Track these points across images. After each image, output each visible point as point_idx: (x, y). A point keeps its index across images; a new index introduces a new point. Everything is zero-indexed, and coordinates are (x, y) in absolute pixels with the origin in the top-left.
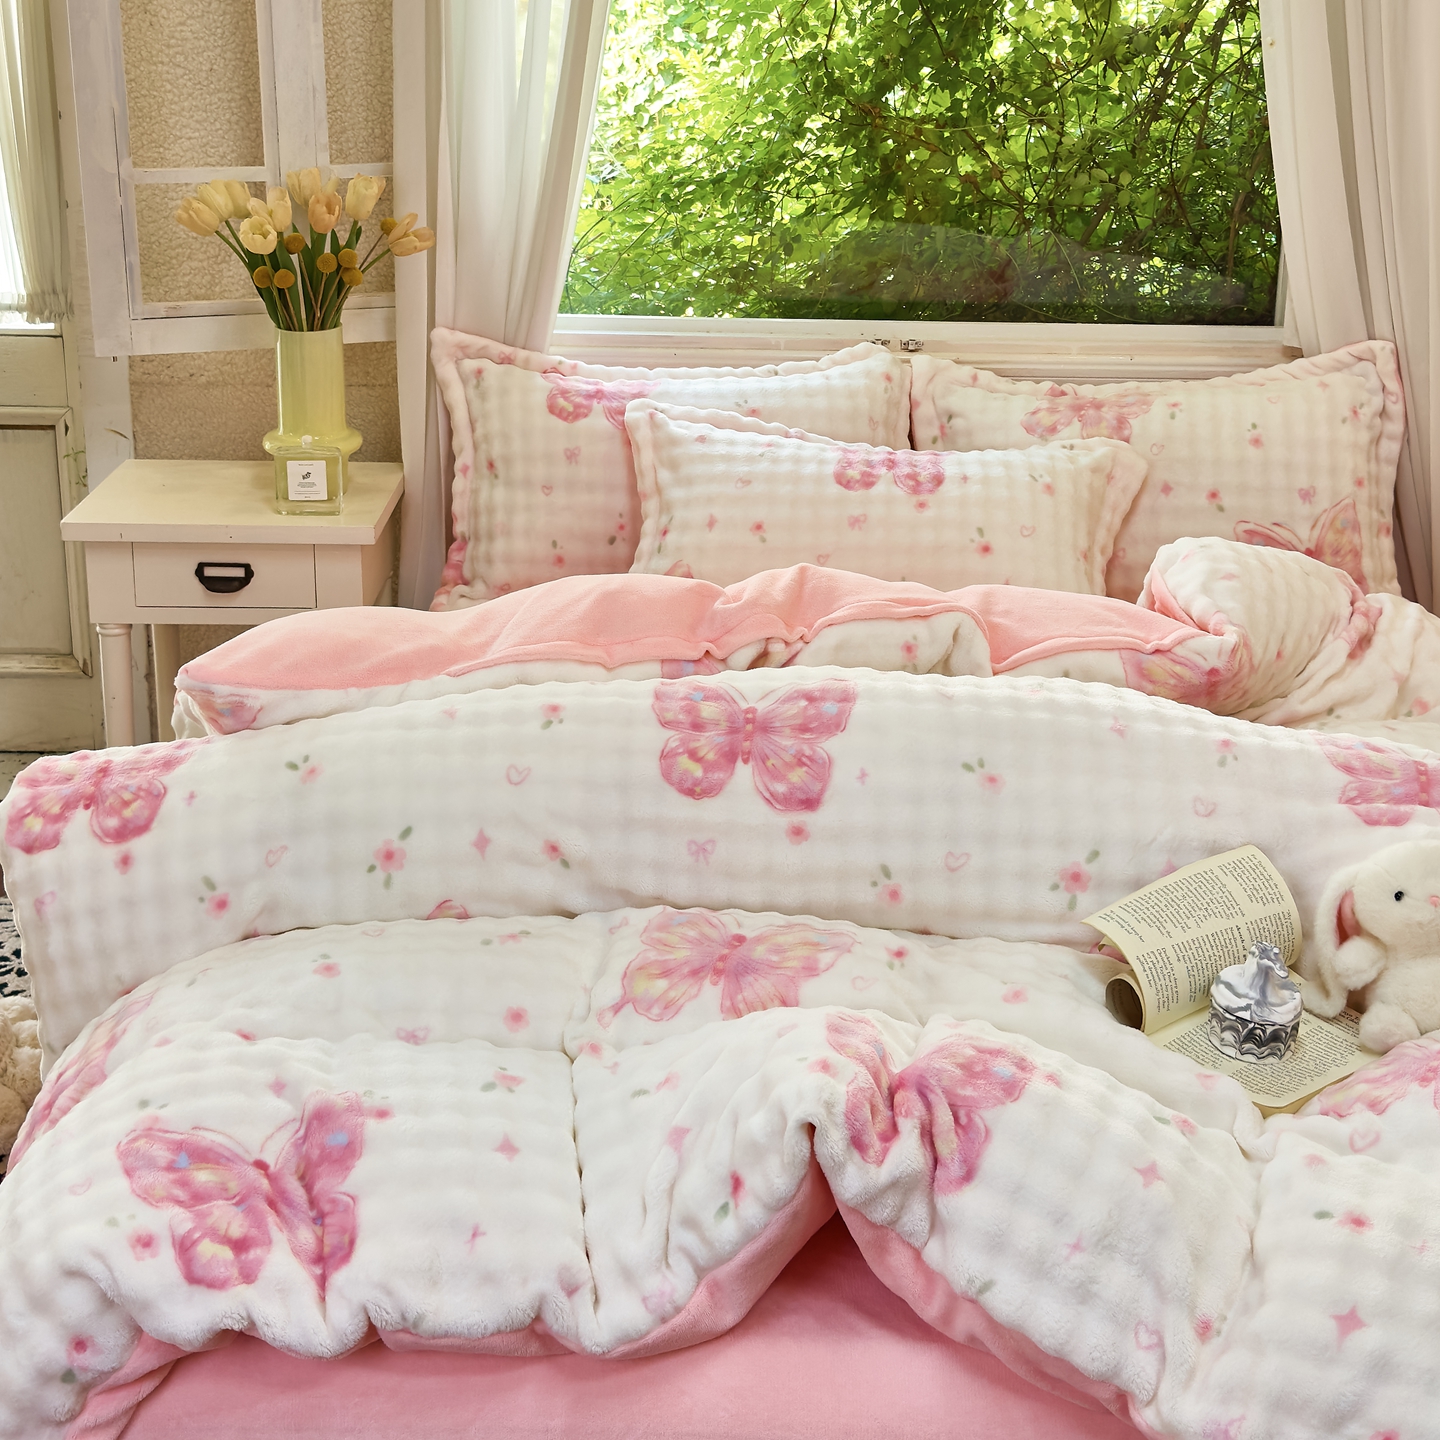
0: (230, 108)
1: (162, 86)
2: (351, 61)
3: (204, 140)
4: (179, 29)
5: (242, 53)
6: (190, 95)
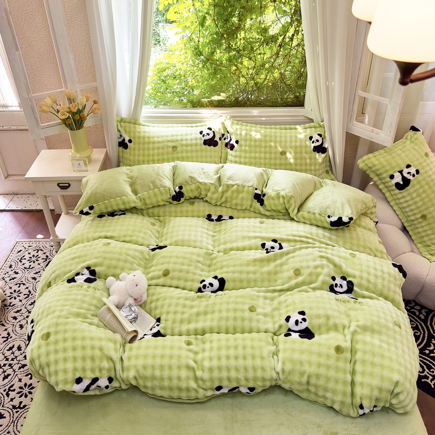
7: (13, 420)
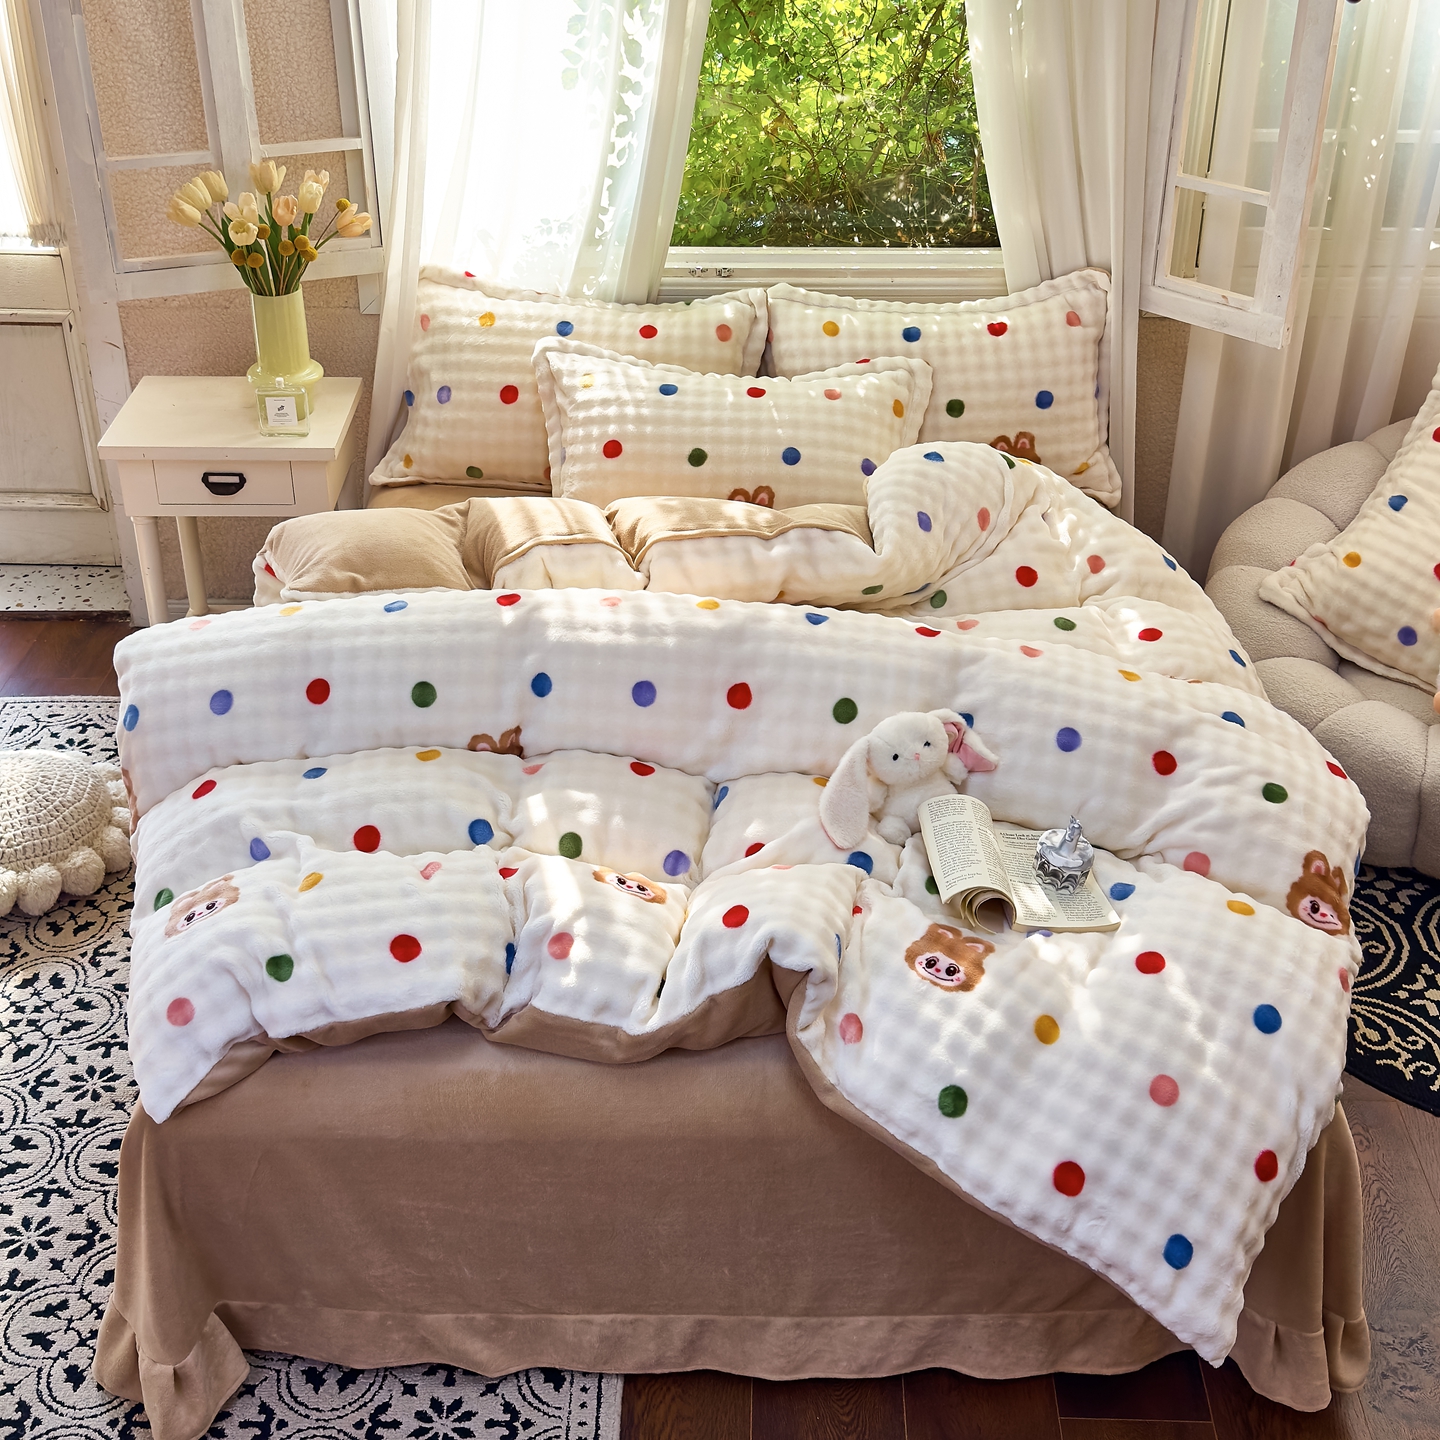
0: (179, 95)
1: (124, 79)
2: (272, 58)
3: (161, 121)
4: (135, 33)
5: (185, 51)
6: (146, 85)
7: (62, 1154)
